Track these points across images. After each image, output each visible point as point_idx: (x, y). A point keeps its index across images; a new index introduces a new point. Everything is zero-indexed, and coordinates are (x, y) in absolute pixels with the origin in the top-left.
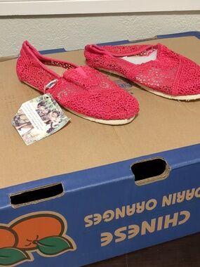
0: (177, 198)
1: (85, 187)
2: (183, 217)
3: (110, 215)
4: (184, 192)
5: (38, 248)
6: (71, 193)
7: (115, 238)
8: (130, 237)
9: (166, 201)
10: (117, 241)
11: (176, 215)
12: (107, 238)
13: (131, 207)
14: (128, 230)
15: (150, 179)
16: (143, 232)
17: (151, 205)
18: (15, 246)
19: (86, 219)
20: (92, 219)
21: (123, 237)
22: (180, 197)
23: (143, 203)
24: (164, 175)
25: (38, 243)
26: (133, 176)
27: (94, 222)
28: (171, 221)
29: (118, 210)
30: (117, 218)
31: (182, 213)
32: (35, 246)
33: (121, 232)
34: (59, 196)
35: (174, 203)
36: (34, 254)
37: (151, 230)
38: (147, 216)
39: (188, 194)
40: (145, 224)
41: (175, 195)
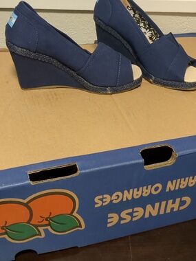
0: (180, 184)
2: (184, 202)
3: (118, 196)
4: (187, 179)
5: (49, 224)
6: (85, 173)
7: (121, 219)
8: (134, 219)
9: (171, 186)
10: (122, 222)
11: (178, 200)
12: (113, 219)
13: (138, 190)
14: (133, 212)
15: (158, 164)
16: (147, 216)
17: (156, 189)
18: (28, 222)
19: (96, 199)
21: (128, 218)
22: (183, 183)
23: (150, 186)
24: (170, 162)
25: (50, 220)
26: (142, 161)
27: (103, 202)
28: (173, 206)
29: (126, 192)
30: (125, 200)
31: (184, 199)
32: (47, 222)
33: (127, 214)
34: (74, 175)
35: (177, 188)
36: (46, 231)
37: (154, 213)
38: (152, 200)
39: (191, 180)
40: (149, 207)
41: (179, 180)
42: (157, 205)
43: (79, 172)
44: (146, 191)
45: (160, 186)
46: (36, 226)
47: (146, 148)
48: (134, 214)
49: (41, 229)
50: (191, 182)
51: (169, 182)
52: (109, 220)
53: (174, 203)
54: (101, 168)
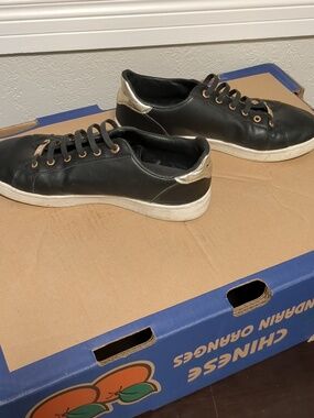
0: (275, 319)
1: (179, 330)
2: (280, 335)
3: (201, 350)
4: (284, 312)
5: (119, 397)
6: (164, 340)
7: (204, 370)
8: (220, 367)
9: (264, 324)
10: (206, 373)
11: (272, 335)
12: (195, 373)
13: (225, 338)
14: (219, 360)
15: (247, 304)
16: (235, 359)
17: (247, 331)
18: (95, 401)
19: (176, 360)
20: (182, 359)
21: (213, 368)
22: (279, 318)
23: (239, 331)
25: (119, 394)
26: (230, 308)
27: (184, 360)
28: (266, 342)
29: (211, 343)
30: (209, 351)
31: (279, 332)
32: (117, 396)
33: (211, 364)
35: (271, 324)
36: (115, 404)
37: (244, 355)
38: (241, 343)
41: (274, 316)
42: (247, 346)
43: (156, 339)
44: (234, 337)
45: (251, 327)
46: (103, 403)
48: (220, 362)
49: (109, 405)
50: (288, 314)
51: (263, 321)
52: (190, 376)
54: (183, 328)
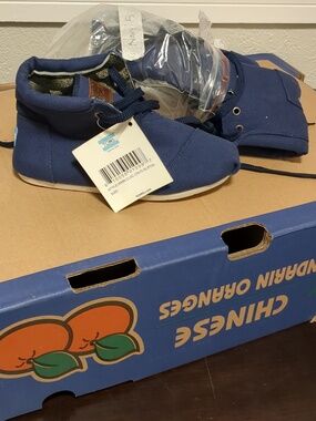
42: (243, 309)
43: (139, 270)
44: (229, 291)
45: (247, 282)
46: (77, 355)
47: (229, 229)
48: (212, 326)
49: (83, 359)
50: (289, 273)
51: (261, 276)
52: (178, 338)
53: (265, 305)
54: (171, 262)
